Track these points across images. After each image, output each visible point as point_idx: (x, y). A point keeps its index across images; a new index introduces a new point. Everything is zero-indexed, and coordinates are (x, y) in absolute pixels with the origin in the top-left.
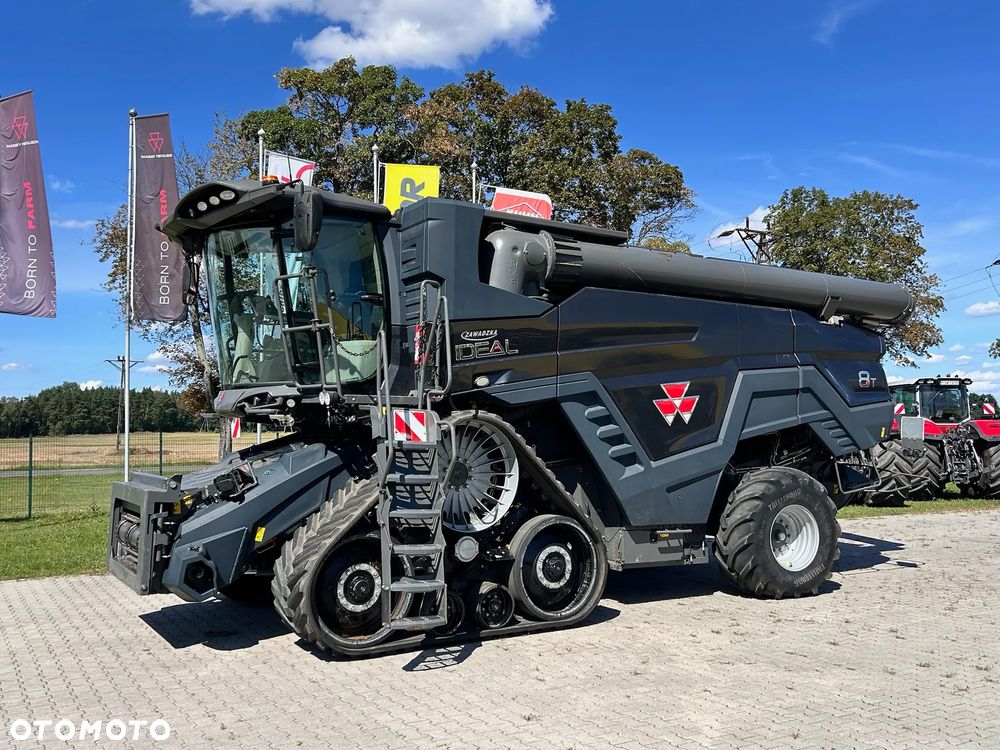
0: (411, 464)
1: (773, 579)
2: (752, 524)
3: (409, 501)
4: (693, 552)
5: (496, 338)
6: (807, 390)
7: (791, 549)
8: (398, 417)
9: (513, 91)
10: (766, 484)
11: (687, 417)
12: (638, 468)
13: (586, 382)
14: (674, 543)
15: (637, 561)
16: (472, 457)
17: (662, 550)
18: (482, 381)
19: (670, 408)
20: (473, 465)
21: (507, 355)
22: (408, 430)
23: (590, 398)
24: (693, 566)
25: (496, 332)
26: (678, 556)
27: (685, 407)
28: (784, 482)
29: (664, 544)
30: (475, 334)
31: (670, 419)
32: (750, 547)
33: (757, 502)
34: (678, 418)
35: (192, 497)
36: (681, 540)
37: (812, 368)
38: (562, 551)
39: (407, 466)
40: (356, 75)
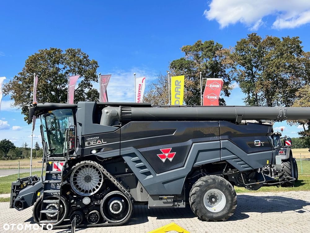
0: (57, 177)
1: (205, 215)
2: (195, 195)
3: (55, 188)
4: (179, 204)
5: (98, 139)
6: (224, 148)
7: (219, 204)
8: (55, 164)
9: (263, 38)
10: (202, 182)
11: (171, 159)
12: (151, 176)
13: (131, 150)
14: (169, 200)
15: (154, 206)
16: (93, 174)
17: (164, 203)
18: (94, 152)
19: (164, 157)
20: (93, 176)
21: (103, 144)
22: (57, 168)
23: (133, 155)
24: (178, 208)
25: (98, 137)
26: (171, 205)
27: (170, 156)
28: (209, 181)
29: (165, 201)
30: (91, 138)
31: (164, 160)
32: (195, 203)
33: (198, 188)
34: (167, 160)
35: (26, 184)
36: (172, 200)
37: (227, 141)
38: (119, 202)
39: (55, 178)
40: (202, 45)
